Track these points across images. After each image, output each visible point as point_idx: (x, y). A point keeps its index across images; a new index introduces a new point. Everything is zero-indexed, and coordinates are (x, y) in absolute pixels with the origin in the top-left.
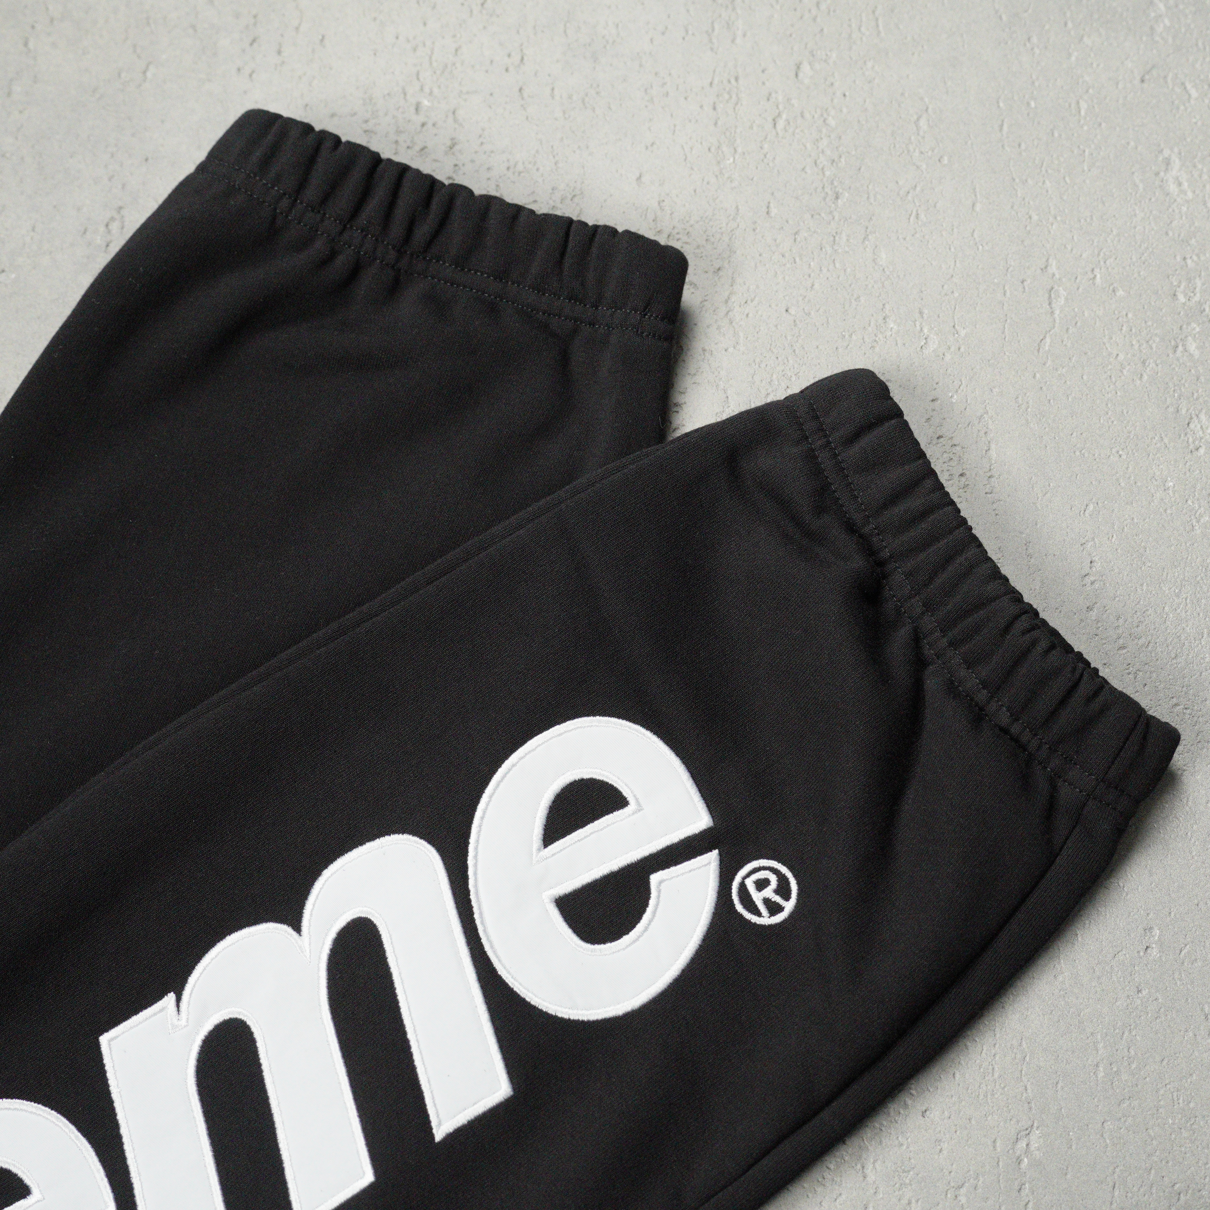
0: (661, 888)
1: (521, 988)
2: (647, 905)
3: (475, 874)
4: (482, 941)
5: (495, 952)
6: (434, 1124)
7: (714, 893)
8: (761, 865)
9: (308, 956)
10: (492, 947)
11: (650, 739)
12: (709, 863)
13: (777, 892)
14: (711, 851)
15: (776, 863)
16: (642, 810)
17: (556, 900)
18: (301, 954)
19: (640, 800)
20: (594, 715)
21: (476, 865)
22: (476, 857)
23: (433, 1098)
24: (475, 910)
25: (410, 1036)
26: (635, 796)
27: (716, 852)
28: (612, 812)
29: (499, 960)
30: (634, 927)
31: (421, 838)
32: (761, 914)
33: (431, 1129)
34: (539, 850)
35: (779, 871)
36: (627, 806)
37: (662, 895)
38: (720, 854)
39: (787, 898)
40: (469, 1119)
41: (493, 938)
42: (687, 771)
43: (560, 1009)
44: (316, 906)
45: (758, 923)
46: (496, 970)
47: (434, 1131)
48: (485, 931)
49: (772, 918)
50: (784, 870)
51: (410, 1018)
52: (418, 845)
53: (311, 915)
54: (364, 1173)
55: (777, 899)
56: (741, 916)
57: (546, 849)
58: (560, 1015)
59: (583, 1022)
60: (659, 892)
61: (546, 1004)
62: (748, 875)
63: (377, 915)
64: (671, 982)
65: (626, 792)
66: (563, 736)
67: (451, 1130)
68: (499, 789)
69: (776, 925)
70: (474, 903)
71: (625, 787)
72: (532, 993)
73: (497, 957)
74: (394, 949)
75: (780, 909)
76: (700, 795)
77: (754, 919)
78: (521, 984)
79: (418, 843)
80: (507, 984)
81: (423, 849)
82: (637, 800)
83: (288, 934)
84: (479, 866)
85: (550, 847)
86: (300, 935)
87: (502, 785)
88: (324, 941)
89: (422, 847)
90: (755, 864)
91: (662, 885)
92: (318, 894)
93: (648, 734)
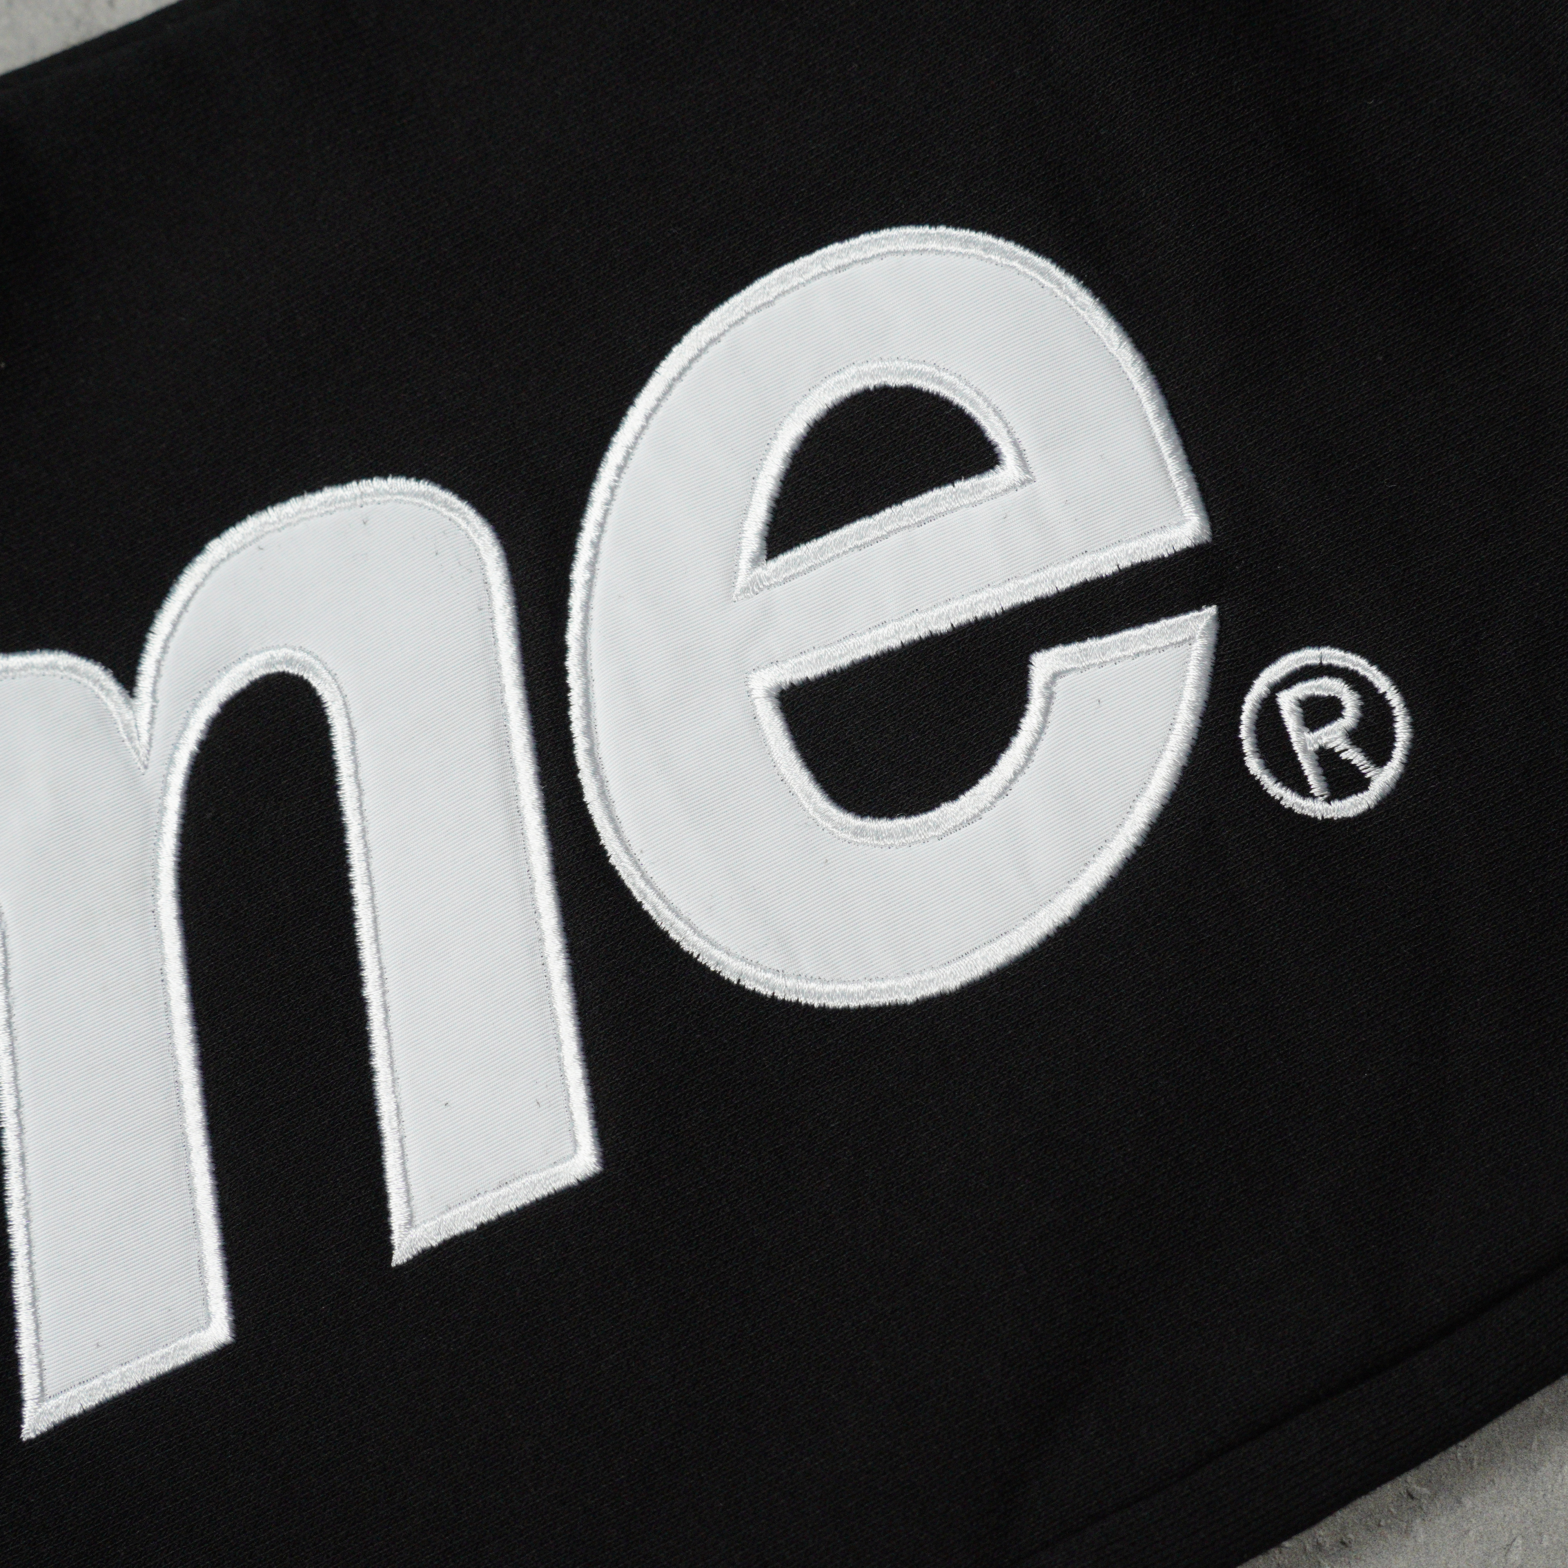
0: (1054, 689)
1: (661, 906)
2: (1013, 729)
3: (587, 607)
4: (580, 776)
5: (608, 807)
6: (397, 1219)
7: (1192, 717)
8: (1325, 662)
9: (143, 751)
10: (603, 793)
11: (1073, 297)
12: (1190, 640)
13: (1355, 737)
14: (1199, 609)
15: (1363, 662)
16: (1029, 481)
17: (782, 692)
18: (127, 743)
19: (1029, 455)
20: (934, 223)
21: (590, 584)
22: (592, 565)
23: (403, 1156)
24: (575, 697)
25: (371, 991)
26: (1015, 443)
27: (1210, 611)
28: (952, 482)
29: (617, 830)
30: (972, 782)
31: (462, 496)
32: (1309, 788)
33: (389, 1232)
34: (755, 562)
35: (1371, 684)
36: (992, 468)
37: (1054, 708)
38: (1221, 618)
39: (1380, 758)
40: (484, 1219)
41: (609, 771)
42: (1158, 391)
43: (750, 970)
44: (180, 627)
45: (1298, 810)
46: (605, 852)
47: (396, 1238)
48: (591, 752)
49: (1336, 804)
50: (1382, 683)
51: (374, 946)
52: (452, 515)
53: (165, 649)
54: (209, 1318)
55: (1355, 756)
56: (1256, 784)
57: (773, 564)
58: (749, 985)
59: (809, 1008)
60: (1049, 698)
61: (717, 954)
62: (1289, 681)
63: (325, 675)
64: (1051, 934)
65: (994, 431)
66: (848, 271)
67: (435, 1241)
68: (671, 398)
69: (1345, 822)
70: (574, 680)
71: (994, 418)
72: (687, 922)
73: (613, 819)
74: (357, 766)
75: (1361, 783)
76: (1184, 457)
77: (1290, 799)
78: (660, 896)
79: (452, 510)
80: (628, 892)
81: (464, 525)
82: (1021, 454)
83: (102, 688)
84: (597, 590)
85: (782, 559)
86: (132, 695)
87: (679, 387)
88: (187, 719)
89: (460, 521)
90: (1308, 656)
91: (1060, 682)
92: (189, 600)
93: (1070, 282)
